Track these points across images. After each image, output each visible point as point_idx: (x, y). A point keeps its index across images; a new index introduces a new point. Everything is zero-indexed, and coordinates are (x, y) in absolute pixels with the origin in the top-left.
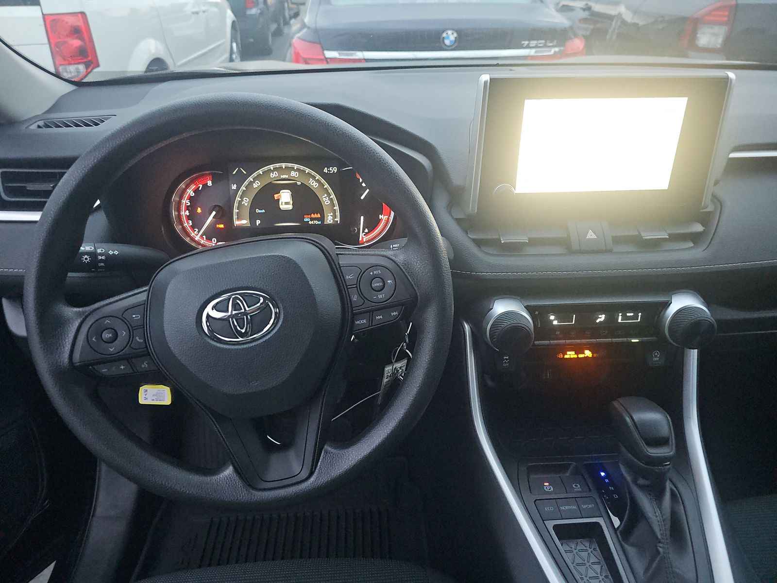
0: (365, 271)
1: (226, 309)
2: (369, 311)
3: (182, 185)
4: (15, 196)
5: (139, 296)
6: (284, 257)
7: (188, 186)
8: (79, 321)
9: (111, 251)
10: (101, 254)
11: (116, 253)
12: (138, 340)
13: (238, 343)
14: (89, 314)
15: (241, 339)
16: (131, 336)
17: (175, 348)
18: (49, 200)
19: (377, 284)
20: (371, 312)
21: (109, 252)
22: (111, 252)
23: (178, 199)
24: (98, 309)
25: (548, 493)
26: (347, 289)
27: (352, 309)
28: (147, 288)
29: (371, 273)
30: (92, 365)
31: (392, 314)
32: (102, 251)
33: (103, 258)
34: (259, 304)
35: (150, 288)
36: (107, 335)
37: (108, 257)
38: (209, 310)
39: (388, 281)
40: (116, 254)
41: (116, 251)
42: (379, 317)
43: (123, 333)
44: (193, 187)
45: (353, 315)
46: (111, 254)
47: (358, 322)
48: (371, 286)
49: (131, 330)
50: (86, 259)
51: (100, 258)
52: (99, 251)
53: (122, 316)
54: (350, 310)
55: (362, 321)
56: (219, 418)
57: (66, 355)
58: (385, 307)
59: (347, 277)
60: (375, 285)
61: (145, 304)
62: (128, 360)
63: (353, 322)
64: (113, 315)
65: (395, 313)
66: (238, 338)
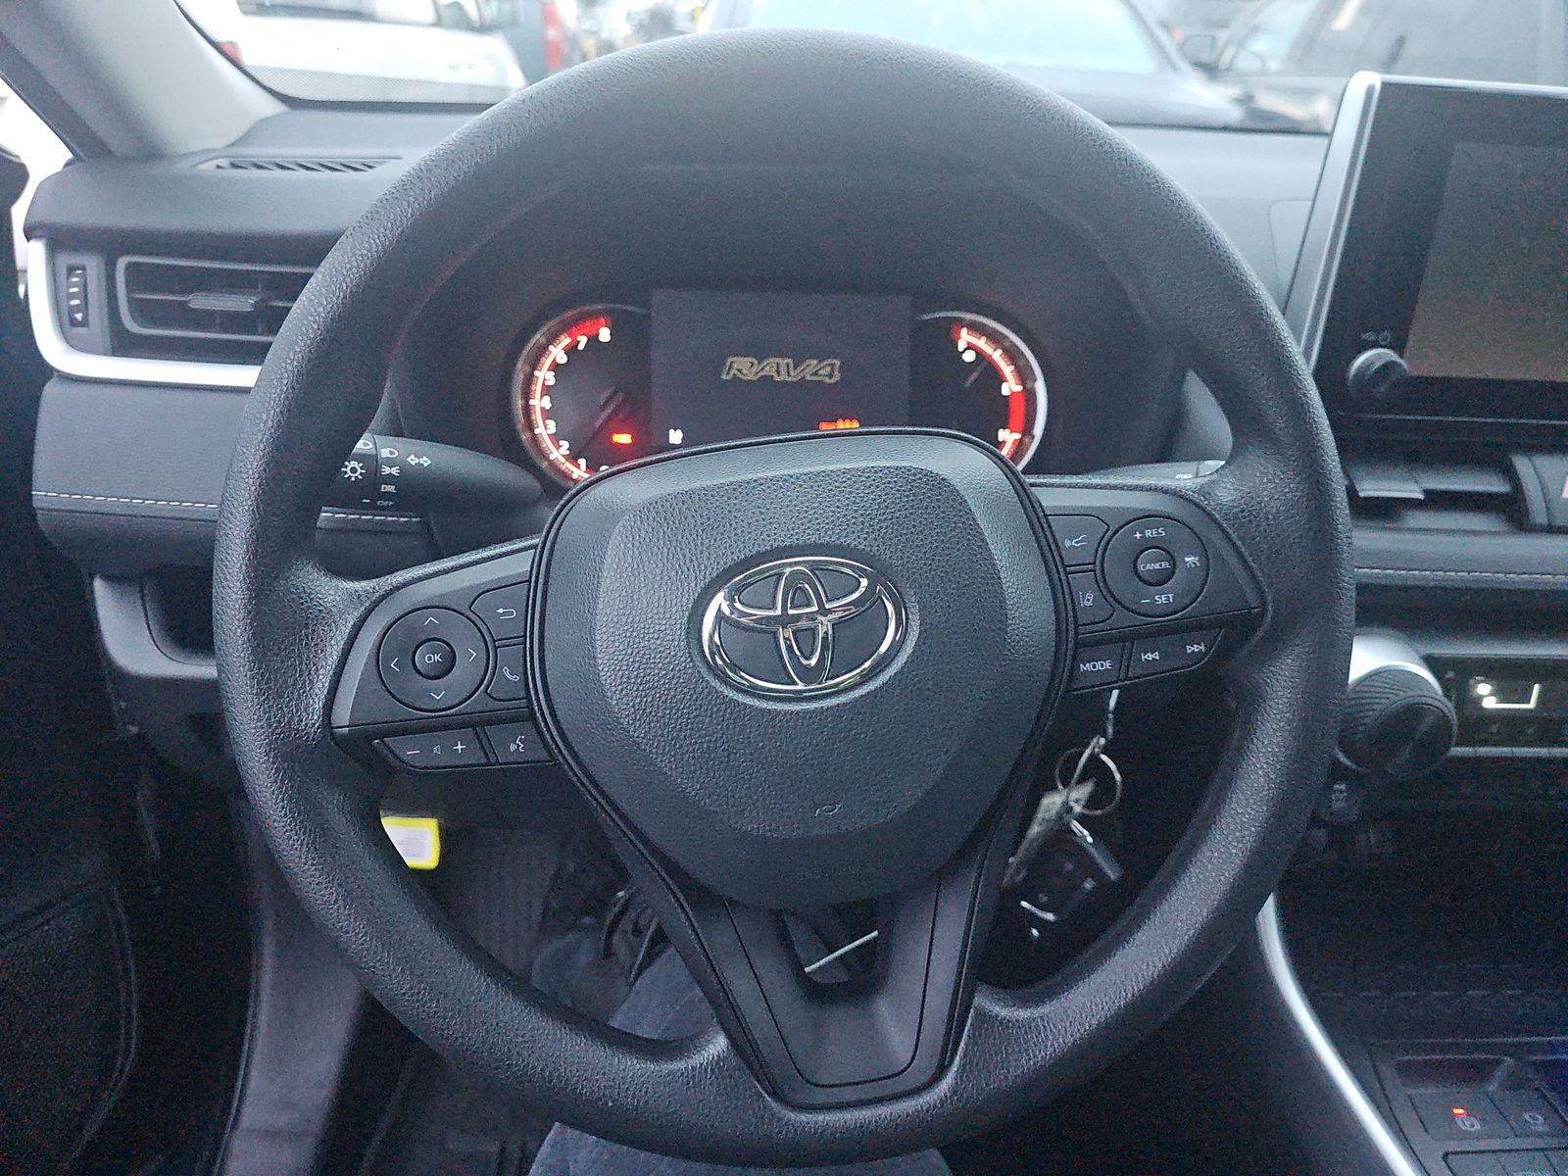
0: (1117, 531)
1: (768, 601)
2: (1122, 639)
3: (538, 337)
4: (157, 324)
5: (510, 562)
6: (927, 474)
7: (552, 339)
8: (356, 614)
9: (412, 457)
10: (391, 463)
11: (425, 461)
12: (508, 676)
13: (798, 697)
14: (383, 598)
15: (801, 686)
16: (489, 667)
17: (619, 700)
18: (295, 306)
19: (1149, 565)
20: (1127, 640)
21: (409, 459)
22: (412, 460)
23: (528, 369)
24: (404, 585)
25: (1467, 1136)
26: (1067, 574)
27: (1076, 627)
28: (536, 541)
29: (1138, 535)
30: (381, 736)
31: (1189, 649)
32: (391, 453)
33: (395, 471)
34: (856, 595)
35: (545, 543)
36: (427, 658)
37: (405, 469)
38: (719, 601)
39: (1187, 559)
40: (426, 465)
41: (425, 458)
42: (1150, 656)
43: (469, 656)
44: (566, 341)
45: (1079, 644)
46: (413, 463)
47: (1089, 667)
48: (1135, 568)
49: (492, 645)
50: (354, 470)
51: (387, 470)
52: (385, 453)
53: (469, 608)
54: (1072, 633)
55: (1098, 665)
56: (703, 898)
57: (318, 704)
58: (1170, 629)
59: (1068, 543)
60: (1149, 567)
61: (529, 581)
62: (475, 729)
63: (1074, 668)
64: (447, 603)
65: (1196, 648)
66: (794, 683)
